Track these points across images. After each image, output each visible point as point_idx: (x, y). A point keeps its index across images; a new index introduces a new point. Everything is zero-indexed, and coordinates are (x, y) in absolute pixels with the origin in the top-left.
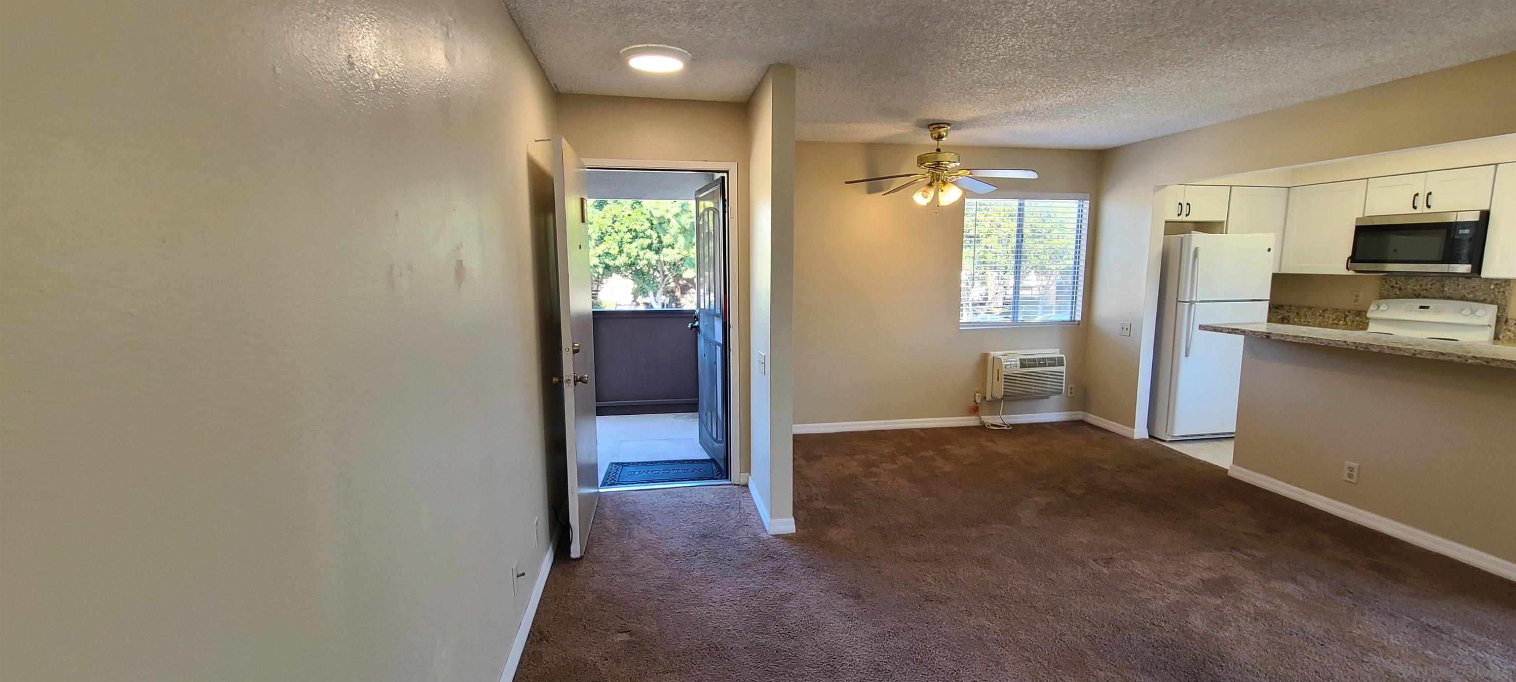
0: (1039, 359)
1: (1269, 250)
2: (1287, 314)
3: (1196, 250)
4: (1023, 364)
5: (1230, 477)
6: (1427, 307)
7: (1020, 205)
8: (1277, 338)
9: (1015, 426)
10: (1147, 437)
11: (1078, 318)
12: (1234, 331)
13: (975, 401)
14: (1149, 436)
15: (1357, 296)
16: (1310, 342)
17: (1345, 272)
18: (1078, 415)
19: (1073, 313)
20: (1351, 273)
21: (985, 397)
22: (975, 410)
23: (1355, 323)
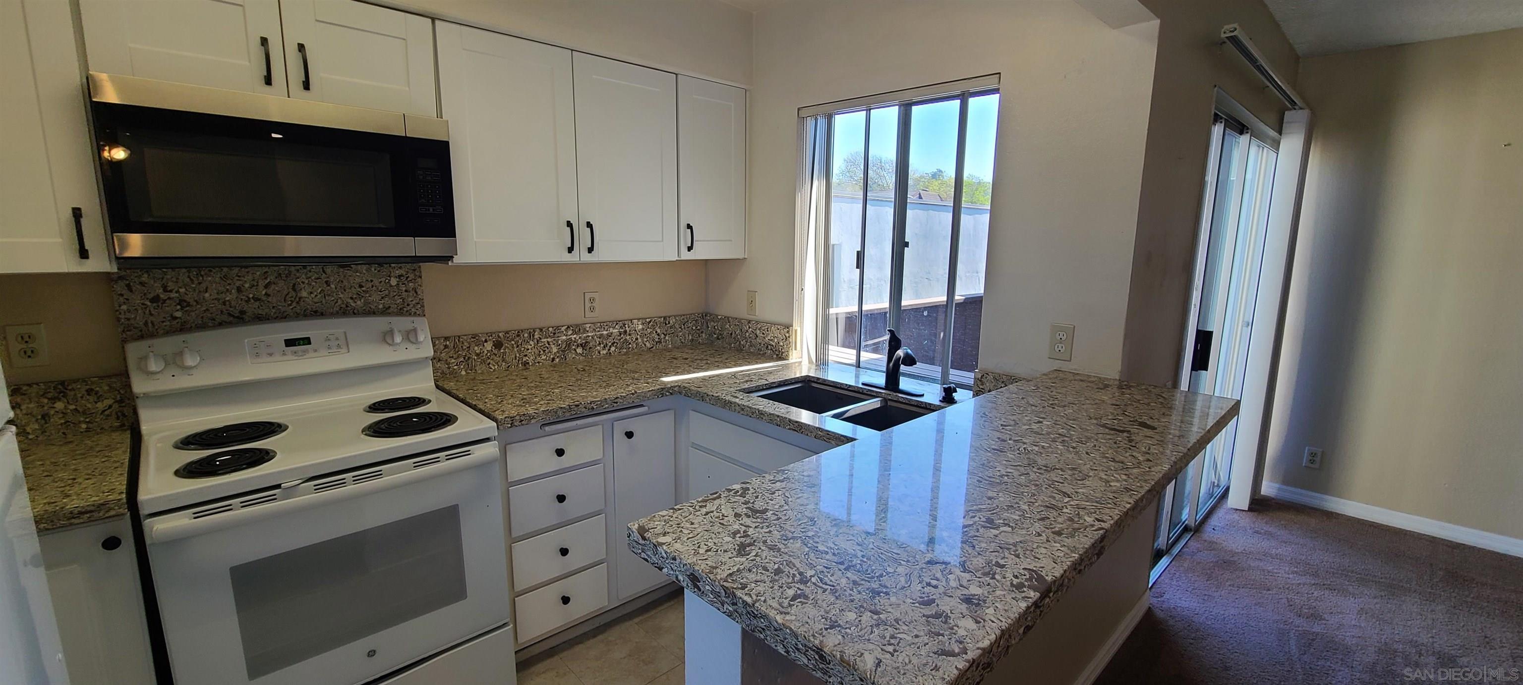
6: (307, 341)
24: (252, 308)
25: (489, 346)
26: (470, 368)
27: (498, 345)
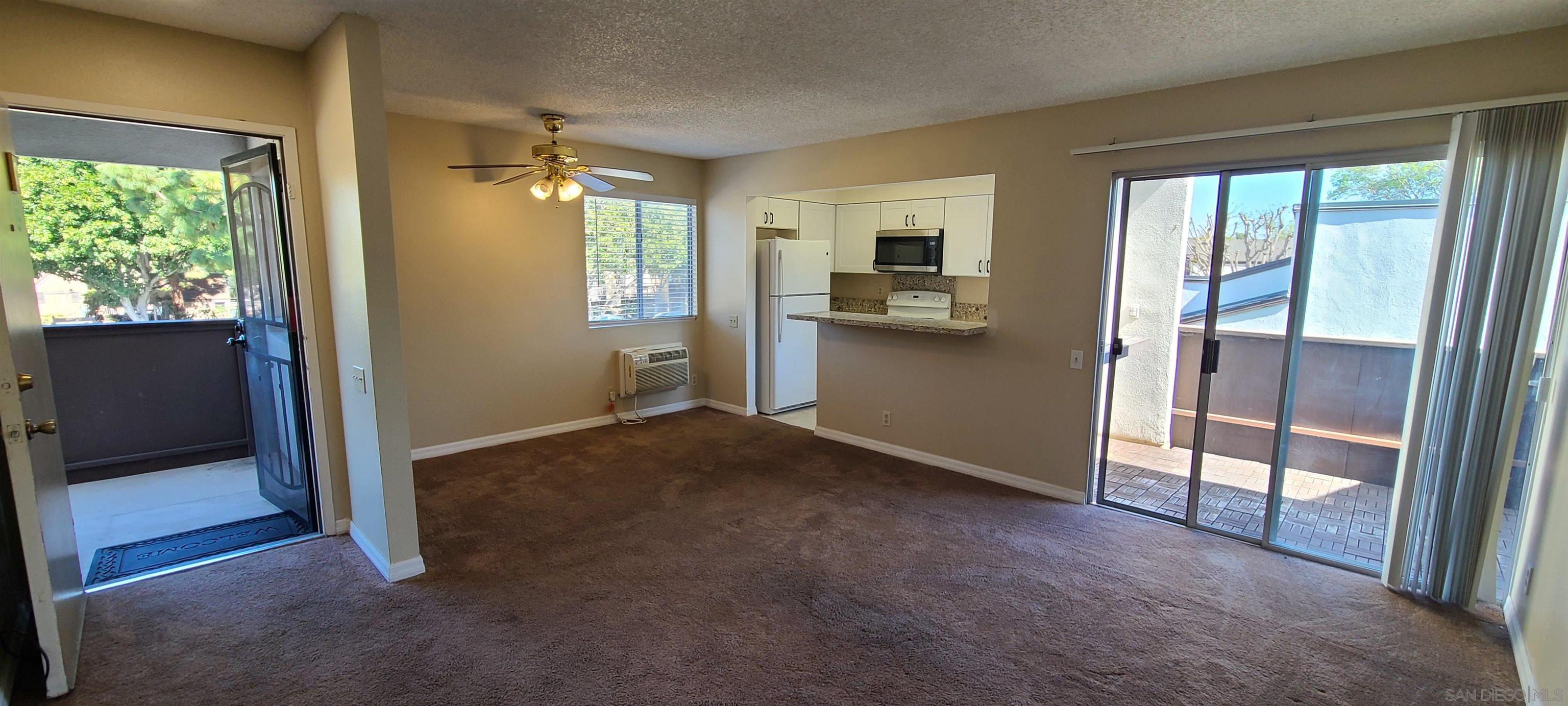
0: (666, 353)
1: (827, 254)
2: (841, 304)
3: (780, 252)
4: (653, 359)
5: (816, 436)
6: (917, 297)
7: (637, 205)
8: (838, 322)
9: (649, 419)
10: (756, 413)
11: (695, 313)
12: (810, 319)
13: (610, 399)
14: (759, 412)
15: (880, 290)
16: (858, 324)
17: (873, 272)
18: (702, 402)
19: (691, 309)
20: (876, 272)
21: (619, 395)
22: (610, 408)
23: (881, 309)
24: (915, 287)
25: (974, 309)
26: (967, 316)
27: (977, 309)
